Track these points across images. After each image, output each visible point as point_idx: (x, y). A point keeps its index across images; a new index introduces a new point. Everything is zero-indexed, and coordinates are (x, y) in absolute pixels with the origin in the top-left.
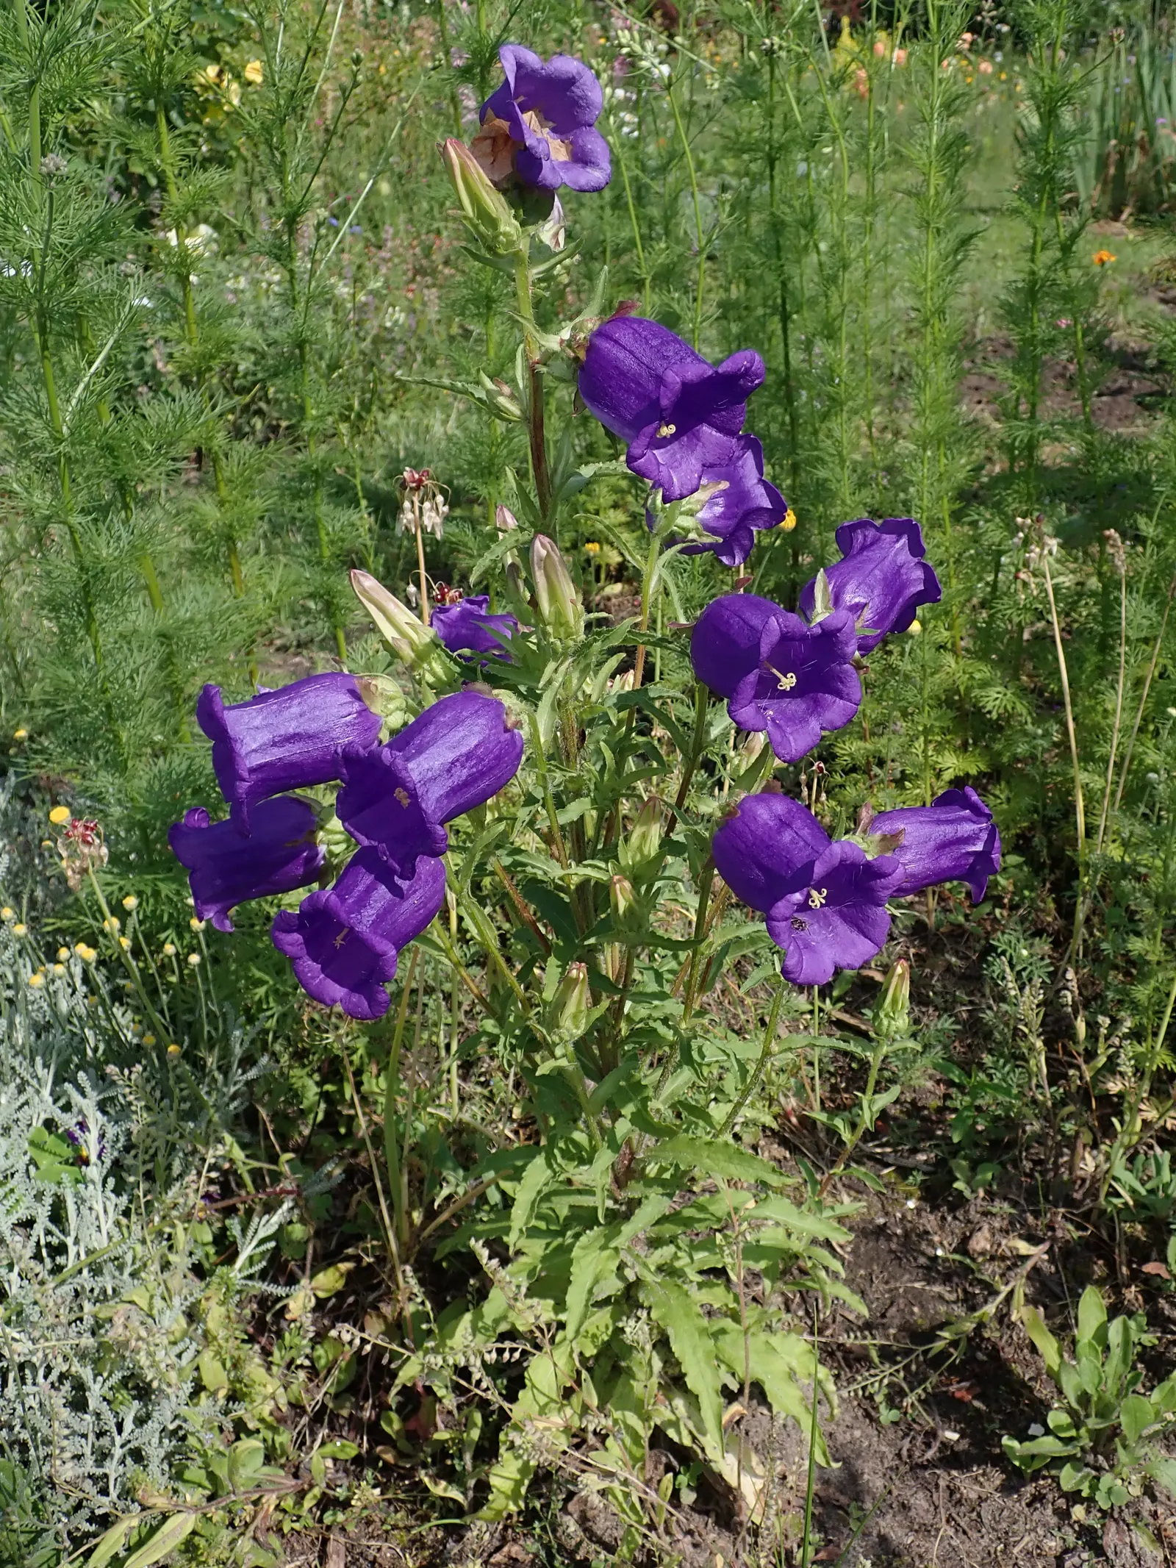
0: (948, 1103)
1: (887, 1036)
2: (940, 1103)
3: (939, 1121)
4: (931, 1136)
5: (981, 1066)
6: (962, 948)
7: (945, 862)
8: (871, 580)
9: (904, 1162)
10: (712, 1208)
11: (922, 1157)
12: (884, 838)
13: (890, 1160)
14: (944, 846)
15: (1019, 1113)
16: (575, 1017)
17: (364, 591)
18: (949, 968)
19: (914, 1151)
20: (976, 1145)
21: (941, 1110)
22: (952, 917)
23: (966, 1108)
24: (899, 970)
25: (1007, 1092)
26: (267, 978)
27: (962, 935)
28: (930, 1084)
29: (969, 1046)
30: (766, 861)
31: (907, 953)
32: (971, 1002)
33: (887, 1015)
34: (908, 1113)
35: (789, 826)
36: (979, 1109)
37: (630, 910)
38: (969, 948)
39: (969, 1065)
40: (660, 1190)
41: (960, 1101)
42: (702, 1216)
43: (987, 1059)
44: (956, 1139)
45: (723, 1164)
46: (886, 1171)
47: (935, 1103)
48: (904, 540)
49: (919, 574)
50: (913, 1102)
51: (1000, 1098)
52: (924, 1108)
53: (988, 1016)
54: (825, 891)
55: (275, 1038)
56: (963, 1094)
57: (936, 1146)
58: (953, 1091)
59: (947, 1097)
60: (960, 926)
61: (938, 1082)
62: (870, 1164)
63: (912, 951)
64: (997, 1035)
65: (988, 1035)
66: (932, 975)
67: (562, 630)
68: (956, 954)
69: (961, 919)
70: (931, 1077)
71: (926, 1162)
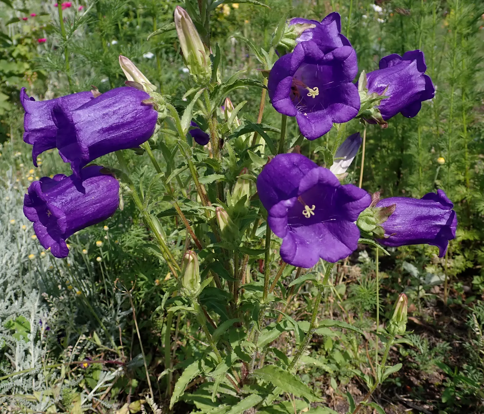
0: (444, 384)
1: (393, 334)
2: (440, 383)
3: (439, 392)
4: (433, 397)
5: (462, 369)
6: (459, 315)
7: (421, 229)
8: (391, 77)
9: (417, 407)
10: (288, 408)
11: (426, 407)
12: (383, 209)
13: (410, 405)
14: (420, 219)
15: (478, 394)
16: (192, 282)
17: (124, 66)
18: (452, 323)
19: (423, 403)
20: (455, 406)
21: (440, 387)
22: (455, 300)
23: (451, 387)
24: (401, 299)
25: (473, 383)
26: (146, 278)
27: (460, 310)
28: (436, 374)
29: (458, 359)
30: (279, 186)
31: (432, 314)
32: (461, 340)
33: (394, 323)
34: (423, 385)
35: (297, 166)
36: (459, 389)
37: (227, 228)
38: (463, 316)
39: (456, 367)
40: (257, 392)
41: (449, 383)
42: (282, 411)
43: (465, 366)
44: (444, 401)
45: (286, 384)
46: (408, 410)
47: (437, 383)
48: (415, 62)
49: (422, 81)
50: (427, 380)
51: (470, 386)
52: (432, 384)
53: (467, 345)
54: (314, 207)
55: (143, 303)
56: (452, 381)
57: (433, 403)
58: (447, 379)
59: (444, 381)
60: (459, 305)
61: (440, 373)
62: (400, 405)
63: (435, 313)
64: (471, 356)
65: (467, 356)
66: (444, 325)
67: (196, 68)
68: (456, 317)
69: (460, 302)
70: (437, 371)
71: (428, 410)
